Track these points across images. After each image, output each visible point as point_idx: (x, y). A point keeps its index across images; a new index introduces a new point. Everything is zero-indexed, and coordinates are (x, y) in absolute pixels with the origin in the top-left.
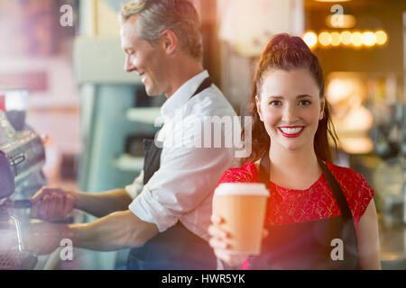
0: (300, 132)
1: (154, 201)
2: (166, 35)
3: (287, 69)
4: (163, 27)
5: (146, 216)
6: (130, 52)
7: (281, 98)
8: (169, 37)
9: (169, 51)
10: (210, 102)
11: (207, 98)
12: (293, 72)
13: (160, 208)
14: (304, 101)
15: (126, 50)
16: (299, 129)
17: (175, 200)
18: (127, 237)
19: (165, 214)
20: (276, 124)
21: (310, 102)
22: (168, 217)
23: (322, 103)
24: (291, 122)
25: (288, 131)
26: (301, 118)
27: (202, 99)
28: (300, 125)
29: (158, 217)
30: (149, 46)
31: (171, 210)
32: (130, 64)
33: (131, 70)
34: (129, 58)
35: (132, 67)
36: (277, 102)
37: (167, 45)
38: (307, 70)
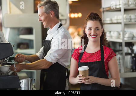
0: (96, 37)
1: (52, 56)
2: (51, 12)
3: (93, 21)
4: (51, 10)
5: (49, 60)
6: (41, 16)
7: (91, 28)
8: (52, 12)
9: (51, 16)
10: (63, 30)
11: (62, 29)
12: (95, 21)
13: (53, 58)
14: (97, 29)
15: (40, 15)
16: (96, 36)
17: (57, 56)
18: (45, 66)
19: (54, 59)
20: (90, 35)
21: (99, 30)
22: (55, 60)
23: (102, 30)
24: (94, 34)
25: (93, 36)
26: (96, 33)
27: (61, 29)
28: (96, 35)
29: (53, 60)
30: (46, 14)
31: (56, 58)
32: (40, 19)
33: (40, 21)
34: (40, 17)
35: (41, 20)
36: (90, 29)
37: (51, 15)
38: (98, 21)
